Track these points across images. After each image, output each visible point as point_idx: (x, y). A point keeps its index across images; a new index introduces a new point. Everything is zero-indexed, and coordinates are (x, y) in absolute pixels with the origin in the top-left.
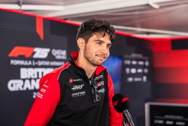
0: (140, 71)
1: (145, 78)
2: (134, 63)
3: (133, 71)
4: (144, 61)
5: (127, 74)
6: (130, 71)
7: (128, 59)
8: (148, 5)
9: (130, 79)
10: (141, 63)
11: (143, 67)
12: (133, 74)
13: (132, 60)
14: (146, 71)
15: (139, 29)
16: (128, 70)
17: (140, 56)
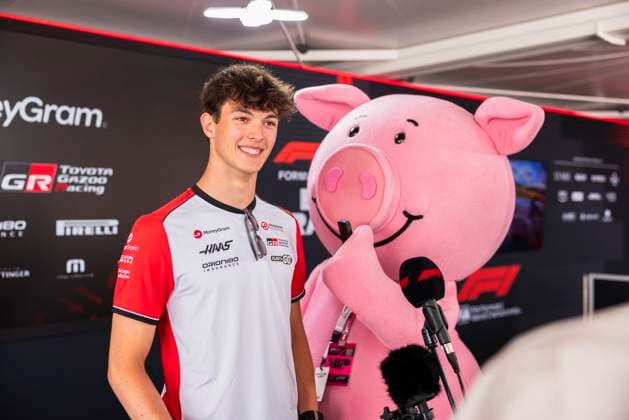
0: (594, 196)
1: (608, 213)
2: (580, 177)
3: (578, 196)
4: (608, 174)
5: (560, 203)
6: (569, 196)
7: (563, 169)
8: (594, 38)
9: (569, 216)
10: (599, 178)
11: (605, 188)
12: (577, 203)
13: (574, 171)
14: (612, 197)
15: (601, 100)
16: (562, 195)
17: (597, 162)
